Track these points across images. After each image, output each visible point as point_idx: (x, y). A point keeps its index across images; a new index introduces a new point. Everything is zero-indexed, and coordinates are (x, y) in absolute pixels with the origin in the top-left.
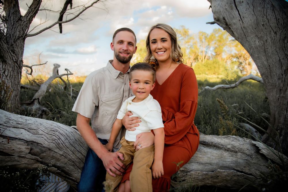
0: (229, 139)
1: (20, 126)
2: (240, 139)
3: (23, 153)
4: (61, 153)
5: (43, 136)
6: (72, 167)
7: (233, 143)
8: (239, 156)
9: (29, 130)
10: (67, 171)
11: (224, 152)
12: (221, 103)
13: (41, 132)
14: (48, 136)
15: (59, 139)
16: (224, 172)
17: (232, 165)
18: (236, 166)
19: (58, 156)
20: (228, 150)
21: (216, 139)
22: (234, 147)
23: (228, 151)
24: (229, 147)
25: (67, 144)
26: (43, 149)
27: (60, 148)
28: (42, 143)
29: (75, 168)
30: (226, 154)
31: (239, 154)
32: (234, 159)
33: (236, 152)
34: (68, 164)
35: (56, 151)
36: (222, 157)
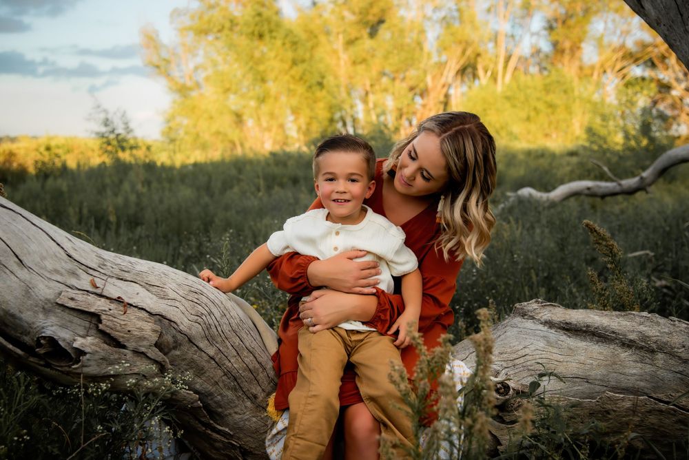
0: (632, 320)
1: (127, 276)
2: (662, 320)
3: (145, 343)
4: (211, 351)
5: (177, 304)
6: (229, 394)
7: (642, 328)
8: (660, 363)
9: (148, 286)
10: (214, 405)
11: (620, 350)
12: (598, 234)
13: (172, 295)
14: (187, 304)
15: (210, 313)
16: (623, 399)
17: (642, 384)
18: (655, 389)
19: (202, 360)
20: (628, 344)
21: (597, 318)
22: (645, 338)
23: (629, 347)
24: (632, 336)
25: (226, 328)
26: (179, 337)
27: (210, 339)
28: (178, 322)
29: (238, 397)
30: (625, 355)
31: (660, 356)
32: (648, 368)
33: (653, 351)
34: (221, 384)
35: (201, 345)
36: (615, 363)
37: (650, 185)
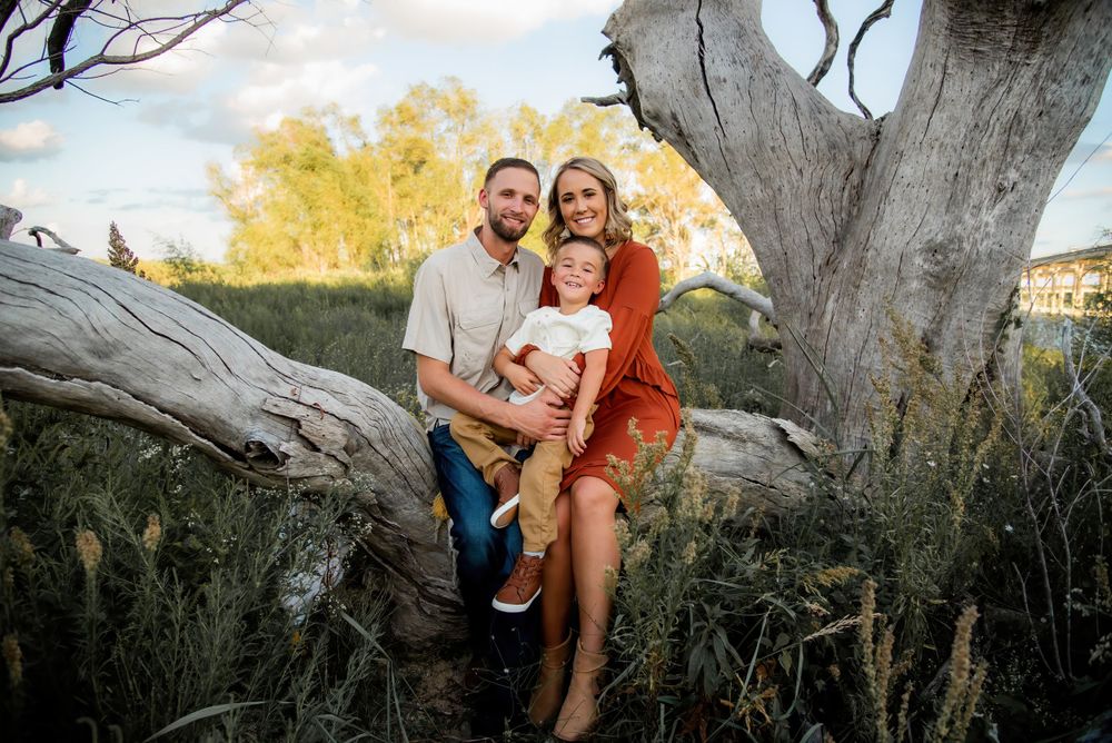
0: (728, 416)
1: (314, 383)
2: (748, 416)
3: (336, 446)
4: (386, 453)
5: (359, 410)
6: (399, 491)
7: (735, 422)
8: (750, 450)
9: (334, 393)
10: (386, 502)
11: (722, 441)
12: (680, 345)
13: (354, 401)
14: (367, 409)
15: (386, 418)
16: (725, 481)
17: (737, 468)
18: (745, 471)
19: (377, 461)
20: (728, 436)
21: (703, 415)
22: (739, 431)
23: (728, 438)
24: (731, 430)
25: (398, 432)
26: (362, 441)
27: (385, 442)
28: (360, 426)
29: (408, 495)
30: (726, 445)
31: (750, 444)
32: (741, 455)
33: (745, 441)
34: (393, 483)
35: (378, 448)
36: (719, 452)
37: (668, 308)
